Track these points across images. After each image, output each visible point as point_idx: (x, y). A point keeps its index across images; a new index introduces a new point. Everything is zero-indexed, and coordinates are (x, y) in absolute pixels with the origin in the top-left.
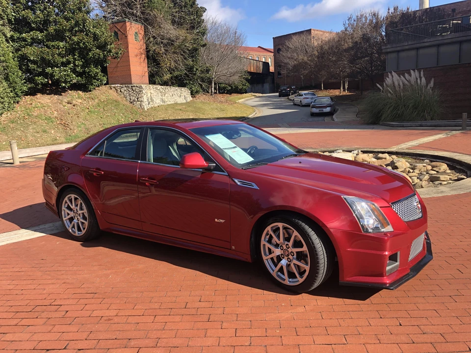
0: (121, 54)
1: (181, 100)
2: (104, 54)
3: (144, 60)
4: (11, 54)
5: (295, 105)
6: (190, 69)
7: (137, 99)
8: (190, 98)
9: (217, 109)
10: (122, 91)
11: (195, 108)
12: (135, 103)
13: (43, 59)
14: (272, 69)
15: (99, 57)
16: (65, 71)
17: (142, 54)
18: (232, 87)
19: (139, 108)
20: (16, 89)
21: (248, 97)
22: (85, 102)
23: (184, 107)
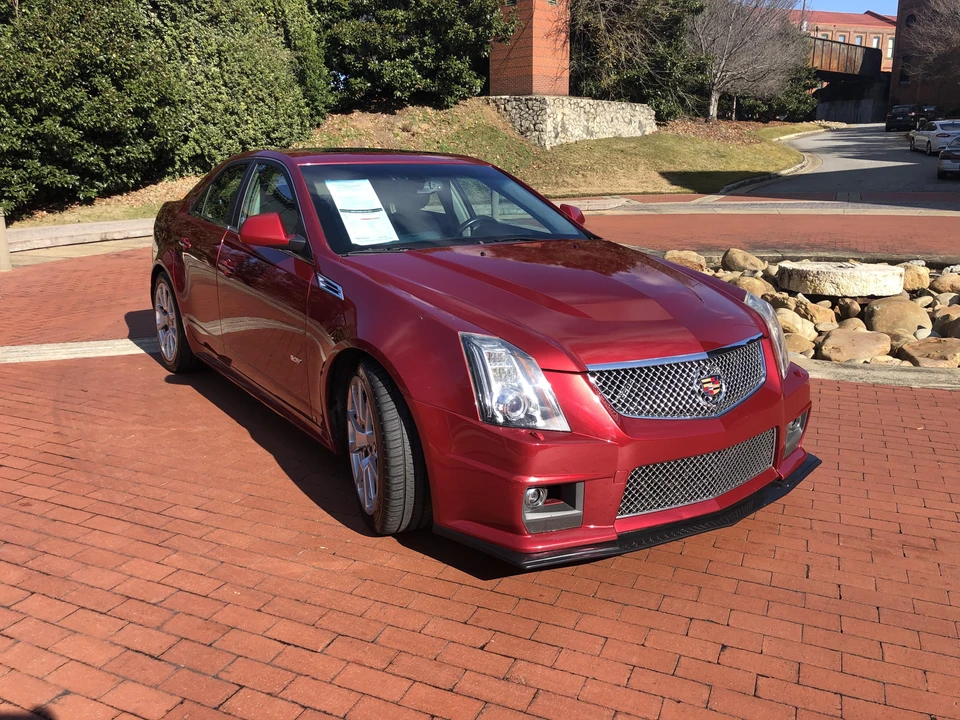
0: (513, 31)
1: (630, 131)
2: (477, 32)
3: (563, 45)
4: (314, 35)
5: (914, 150)
6: (659, 64)
7: (534, 125)
8: (651, 127)
9: (707, 152)
10: (509, 108)
11: (656, 148)
12: (528, 134)
13: (366, 45)
14: (887, 64)
15: (466, 39)
16: (402, 66)
17: (560, 31)
18: (770, 106)
19: (535, 145)
20: (316, 100)
21: (809, 129)
22: (434, 129)
23: (632, 145)
